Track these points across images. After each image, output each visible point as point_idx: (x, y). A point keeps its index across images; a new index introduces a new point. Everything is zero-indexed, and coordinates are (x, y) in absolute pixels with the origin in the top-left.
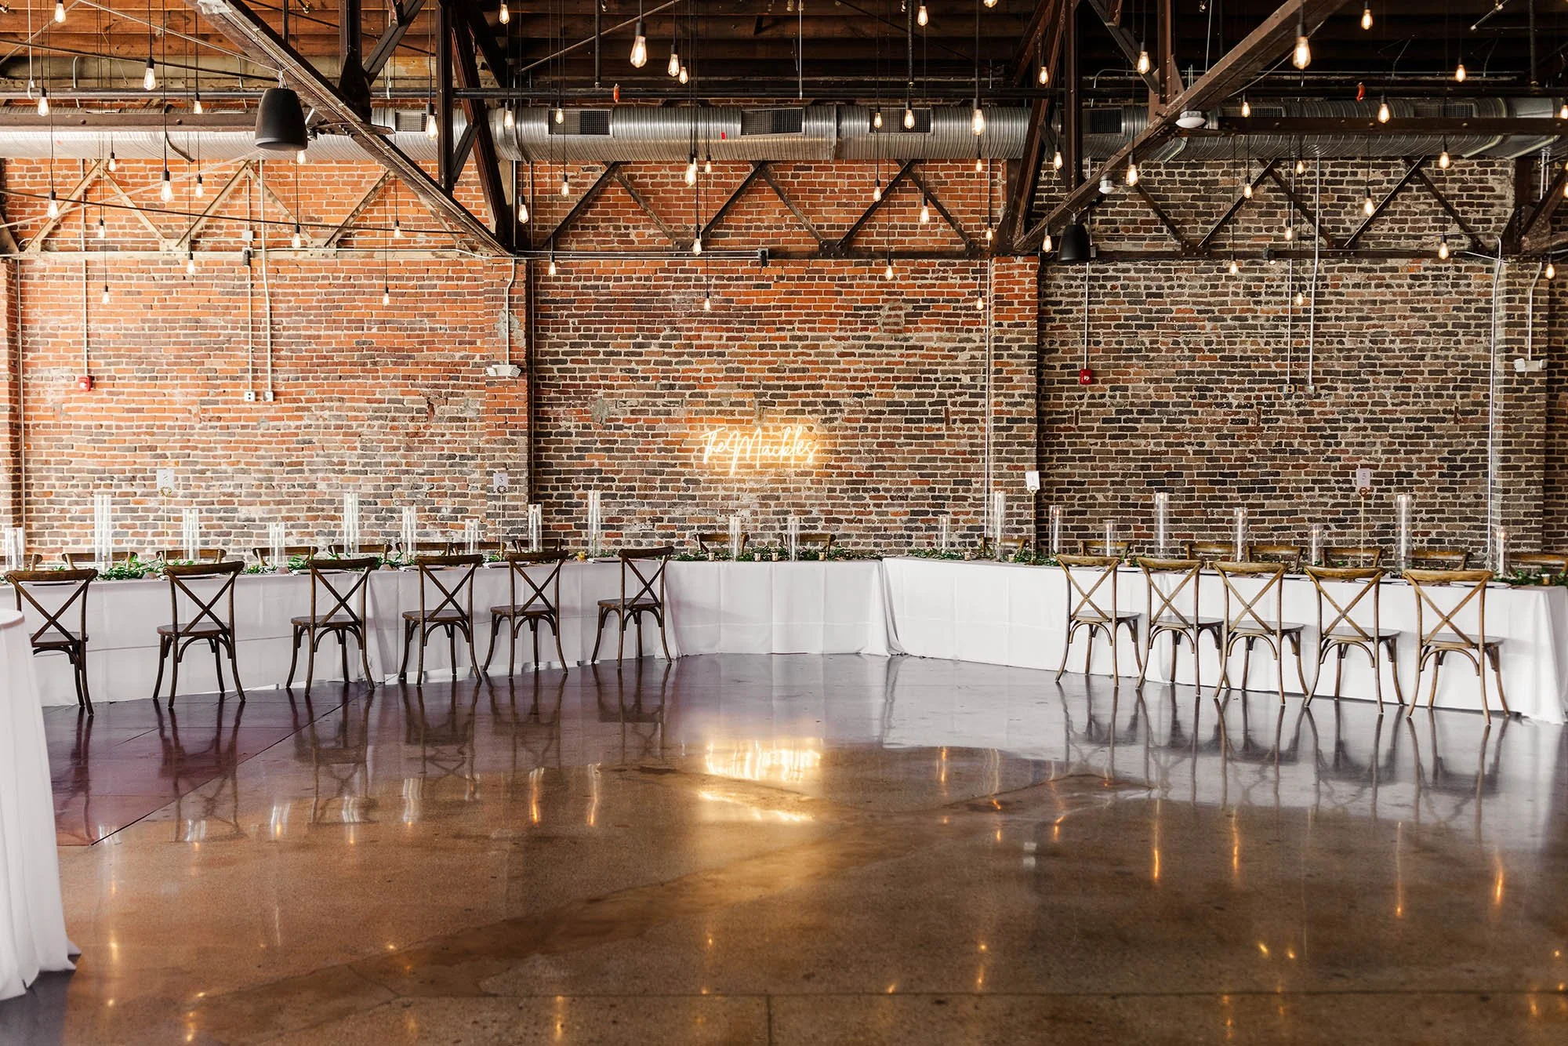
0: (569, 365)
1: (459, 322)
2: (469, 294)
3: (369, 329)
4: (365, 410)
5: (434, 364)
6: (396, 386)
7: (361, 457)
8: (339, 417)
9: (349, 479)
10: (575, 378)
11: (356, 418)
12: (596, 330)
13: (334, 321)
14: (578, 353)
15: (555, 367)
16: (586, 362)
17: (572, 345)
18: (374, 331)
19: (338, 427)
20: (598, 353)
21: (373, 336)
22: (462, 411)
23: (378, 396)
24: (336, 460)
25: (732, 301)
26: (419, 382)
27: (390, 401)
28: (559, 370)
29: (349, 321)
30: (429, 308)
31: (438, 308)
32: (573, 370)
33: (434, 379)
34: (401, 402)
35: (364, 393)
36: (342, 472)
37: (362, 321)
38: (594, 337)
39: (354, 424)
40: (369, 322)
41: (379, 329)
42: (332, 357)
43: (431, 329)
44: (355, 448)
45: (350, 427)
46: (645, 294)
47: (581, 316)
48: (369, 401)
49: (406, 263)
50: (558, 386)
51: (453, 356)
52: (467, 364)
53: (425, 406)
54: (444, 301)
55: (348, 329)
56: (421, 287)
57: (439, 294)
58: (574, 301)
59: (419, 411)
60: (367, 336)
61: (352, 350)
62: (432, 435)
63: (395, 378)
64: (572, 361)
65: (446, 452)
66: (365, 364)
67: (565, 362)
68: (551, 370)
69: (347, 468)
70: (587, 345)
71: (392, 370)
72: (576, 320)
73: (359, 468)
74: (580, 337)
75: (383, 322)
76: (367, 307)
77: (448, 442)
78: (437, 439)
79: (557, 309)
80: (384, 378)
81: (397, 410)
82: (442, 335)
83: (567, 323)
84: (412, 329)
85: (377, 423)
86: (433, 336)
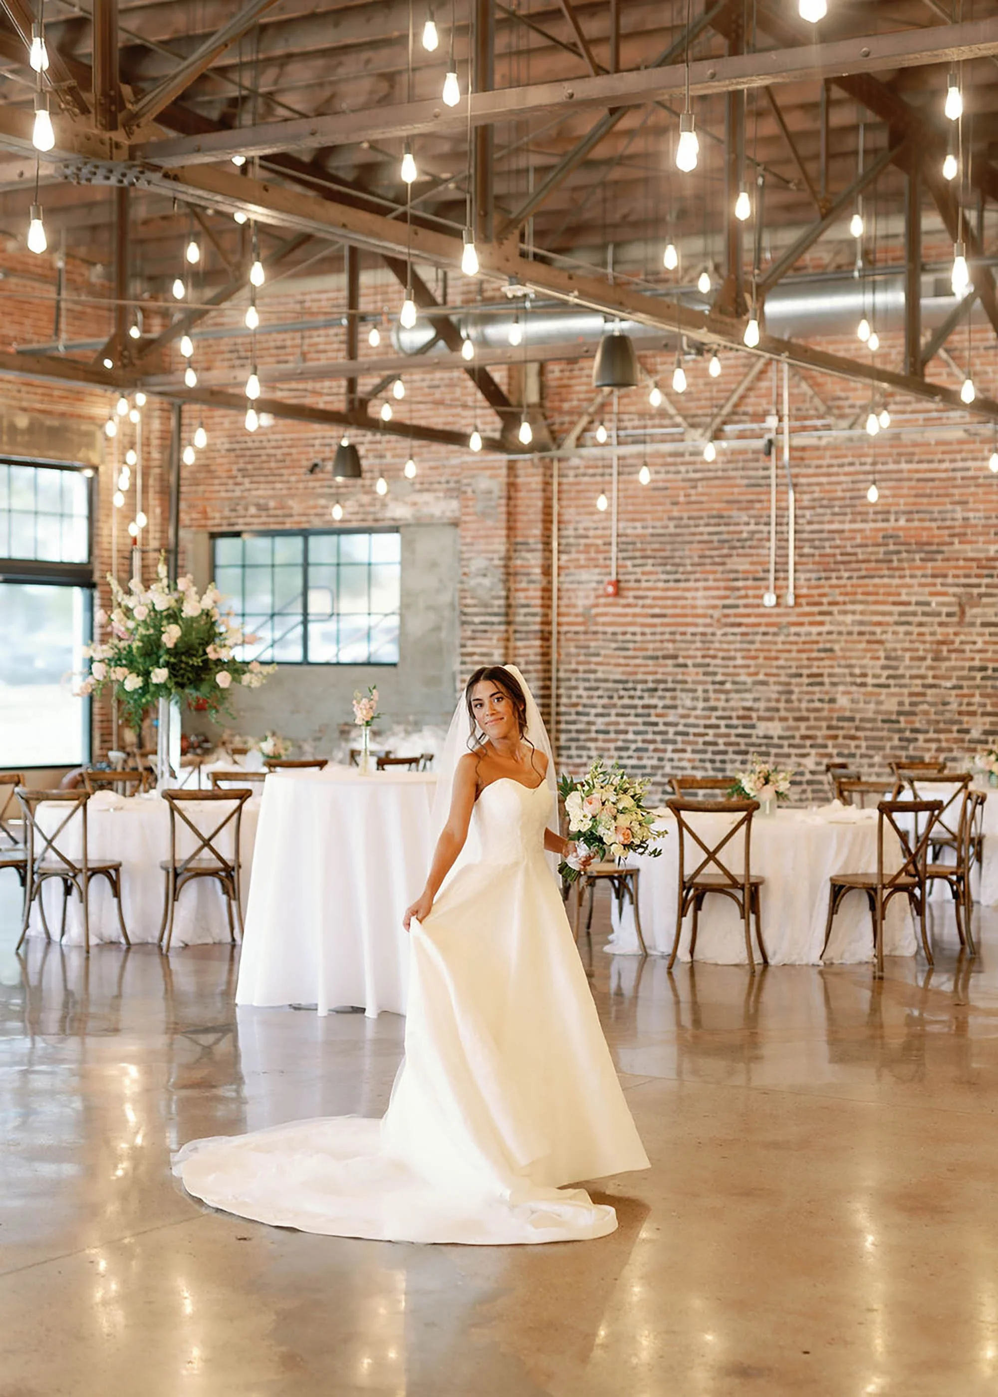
4: (890, 614)
5: (965, 559)
6: (922, 585)
7: (884, 667)
8: (861, 623)
9: (871, 694)
11: (879, 624)
13: (860, 513)
19: (861, 633)
24: (857, 671)
26: (950, 580)
27: (918, 603)
29: (876, 513)
30: (961, 495)
31: (973, 494)
35: (889, 594)
36: (863, 685)
37: (888, 512)
39: (878, 630)
41: (908, 520)
42: (855, 554)
44: (878, 658)
45: (874, 633)
49: (938, 443)
51: (987, 551)
55: (875, 521)
56: (954, 470)
57: (973, 478)
59: (949, 615)
61: (879, 545)
62: (962, 643)
65: (977, 663)
66: (891, 561)
69: (870, 680)
71: (919, 568)
73: (883, 681)
76: (894, 496)
77: (980, 651)
78: (968, 647)
81: (925, 614)
82: (976, 526)
84: (943, 520)
85: (902, 629)
86: (965, 527)
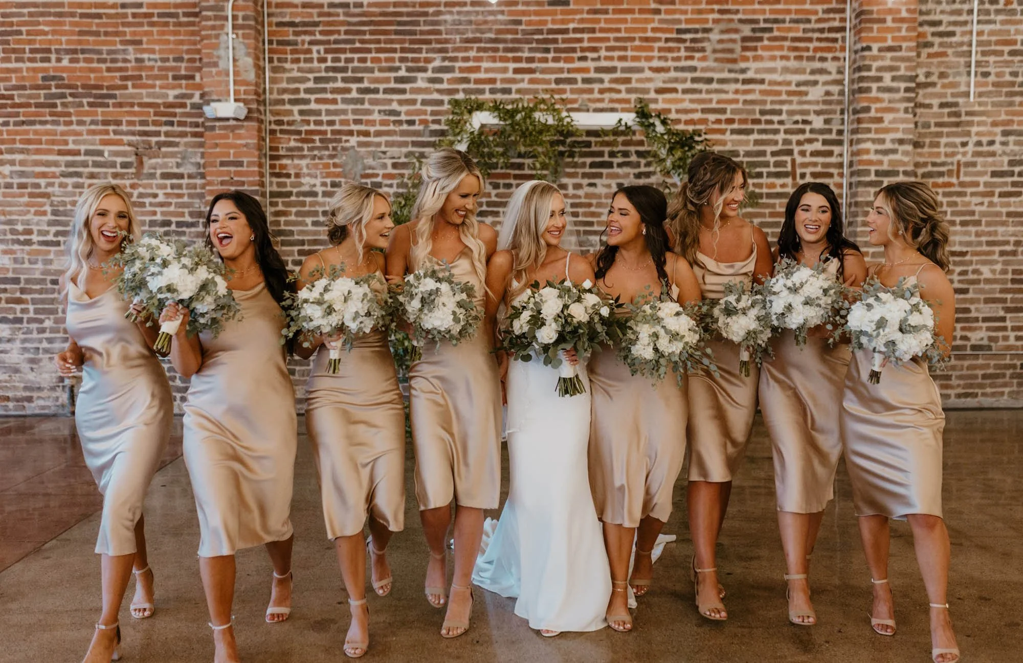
0: (313, 106)
1: (171, 51)
2: (186, 15)
3: (59, 60)
10: (320, 123)
12: (348, 60)
14: (324, 90)
15: (296, 109)
16: (334, 101)
17: (317, 80)
18: (65, 63)
20: (349, 91)
21: (64, 69)
22: (178, 165)
23: (71, 146)
25: (519, 22)
28: (301, 112)
32: (318, 113)
33: (144, 123)
34: (100, 153)
38: (344, 70)
40: (58, 51)
43: (138, 60)
46: (409, 14)
47: (328, 42)
48: (60, 153)
50: (299, 133)
52: (183, 105)
53: (132, 159)
54: (152, 24)
58: (316, 24)
60: (55, 69)
63: (93, 122)
64: (318, 101)
67: (307, 102)
68: (290, 113)
70: (335, 79)
72: (322, 48)
74: (328, 69)
75: (75, 51)
79: (296, 34)
80: (80, 123)
83: (309, 51)
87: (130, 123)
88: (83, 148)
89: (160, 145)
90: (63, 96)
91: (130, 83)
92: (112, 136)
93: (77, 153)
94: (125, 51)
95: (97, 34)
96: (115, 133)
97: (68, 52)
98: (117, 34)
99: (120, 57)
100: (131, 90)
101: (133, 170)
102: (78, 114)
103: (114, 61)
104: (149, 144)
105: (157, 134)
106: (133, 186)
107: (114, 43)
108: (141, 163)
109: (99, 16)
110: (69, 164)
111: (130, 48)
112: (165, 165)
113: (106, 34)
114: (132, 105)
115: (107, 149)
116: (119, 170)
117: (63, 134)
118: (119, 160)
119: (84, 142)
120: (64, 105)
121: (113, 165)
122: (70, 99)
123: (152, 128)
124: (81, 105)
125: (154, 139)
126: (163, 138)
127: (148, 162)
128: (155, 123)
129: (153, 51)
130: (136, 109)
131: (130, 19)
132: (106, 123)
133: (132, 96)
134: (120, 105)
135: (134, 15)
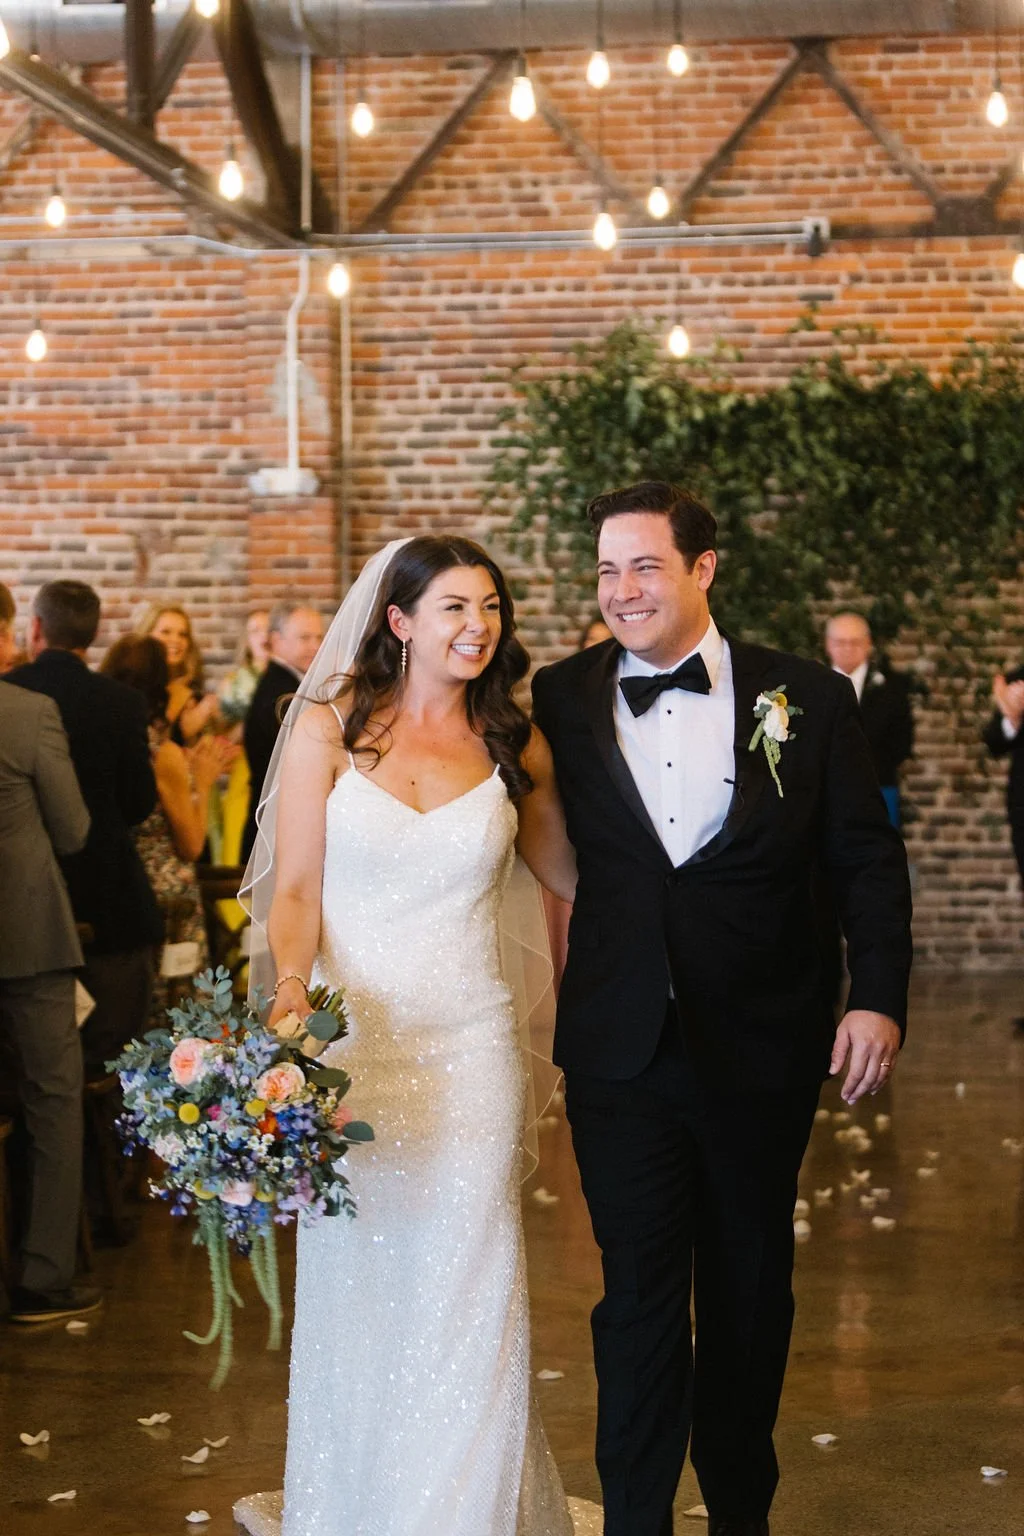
0: (419, 469)
1: (195, 385)
2: (222, 327)
3: (22, 401)
10: (428, 496)
12: (477, 395)
14: (435, 444)
15: (392, 473)
16: (452, 462)
17: (428, 427)
18: (32, 405)
20: (474, 444)
21: (29, 417)
22: (205, 566)
23: (38, 537)
25: (750, 330)
28: (402, 480)
32: (426, 480)
33: (152, 499)
34: (81, 548)
38: (469, 410)
40: (21, 389)
43: (146, 401)
46: (573, 320)
47: (443, 367)
48: (23, 548)
50: (394, 512)
52: (212, 470)
53: (130, 556)
54: (167, 343)
58: (424, 337)
60: (18, 417)
63: (74, 499)
64: (429, 461)
67: (408, 462)
68: (380, 480)
70: (452, 426)
72: (433, 375)
74: (444, 410)
75: (46, 388)
79: (395, 353)
80: (53, 500)
83: (412, 382)
87: (131, 500)
88: (55, 539)
89: (176, 533)
90: (26, 458)
91: (130, 437)
92: (101, 521)
93: (45, 548)
94: (123, 387)
95: (81, 359)
96: (109, 515)
97: (36, 389)
98: (112, 359)
99: (116, 394)
100: (132, 448)
101: (130, 574)
102: (50, 486)
103: (107, 401)
104: (157, 533)
105: (171, 516)
106: (134, 600)
107: (106, 374)
108: (144, 563)
109: (85, 332)
110: (35, 566)
111: (132, 381)
112: (182, 567)
113: (96, 360)
114: (133, 471)
115: (93, 543)
116: (111, 573)
117: (28, 517)
118: (112, 558)
119: (59, 531)
120: (30, 472)
121: (101, 566)
122: (37, 463)
123: (163, 507)
124: (53, 472)
125: (166, 525)
126: (179, 523)
127: (159, 562)
128: (171, 499)
129: (166, 386)
130: (140, 476)
131: (133, 336)
132: (93, 499)
133: (135, 457)
134: (115, 471)
135: (141, 330)
